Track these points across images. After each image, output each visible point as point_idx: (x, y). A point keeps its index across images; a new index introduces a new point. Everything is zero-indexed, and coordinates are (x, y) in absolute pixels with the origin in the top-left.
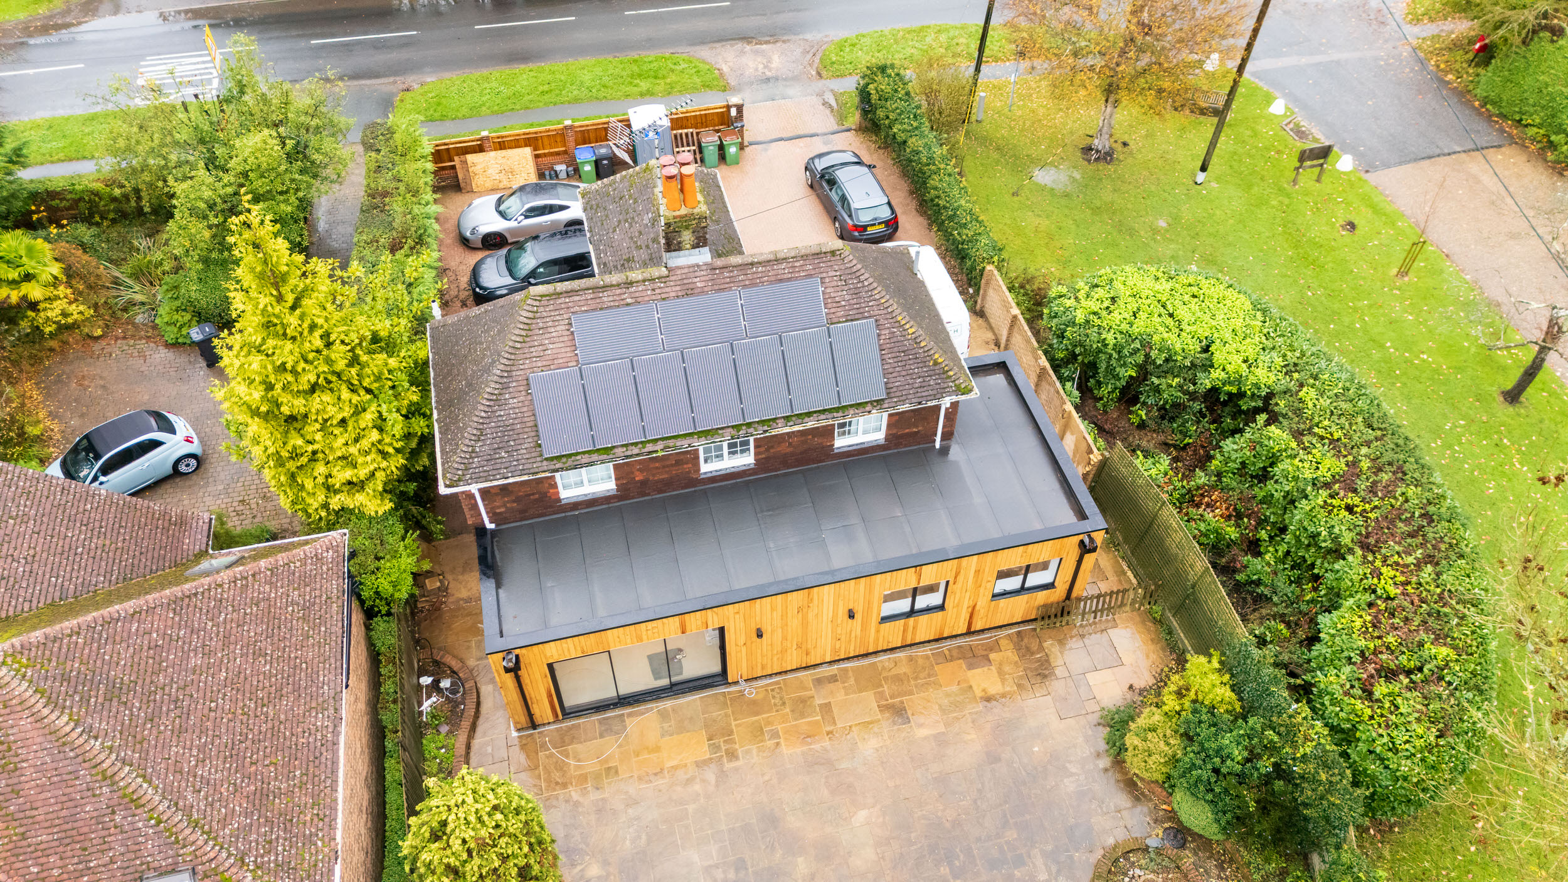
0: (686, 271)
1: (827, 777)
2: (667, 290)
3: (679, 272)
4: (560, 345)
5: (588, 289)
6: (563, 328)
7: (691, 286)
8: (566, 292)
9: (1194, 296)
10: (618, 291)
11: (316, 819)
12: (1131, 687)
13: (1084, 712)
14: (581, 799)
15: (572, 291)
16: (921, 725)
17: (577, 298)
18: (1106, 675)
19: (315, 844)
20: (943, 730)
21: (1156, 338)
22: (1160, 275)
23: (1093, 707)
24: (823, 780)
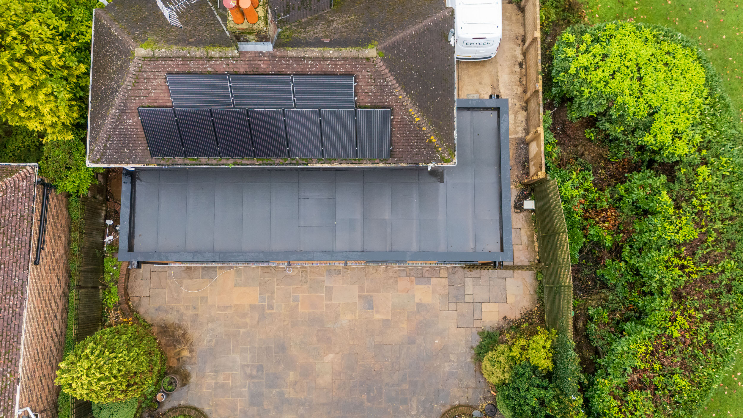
0: (253, 55)
1: (318, 331)
2: (238, 66)
3: (247, 55)
4: (160, 91)
5: (178, 57)
6: (162, 80)
7: (256, 66)
8: (162, 57)
9: (666, 64)
10: (201, 62)
11: (6, 361)
12: (505, 318)
13: (472, 326)
14: (185, 312)
15: (166, 57)
16: (378, 312)
17: (171, 62)
18: (493, 307)
19: (6, 376)
20: (389, 318)
21: (619, 99)
22: (650, 37)
23: (478, 324)
24: (316, 332)
